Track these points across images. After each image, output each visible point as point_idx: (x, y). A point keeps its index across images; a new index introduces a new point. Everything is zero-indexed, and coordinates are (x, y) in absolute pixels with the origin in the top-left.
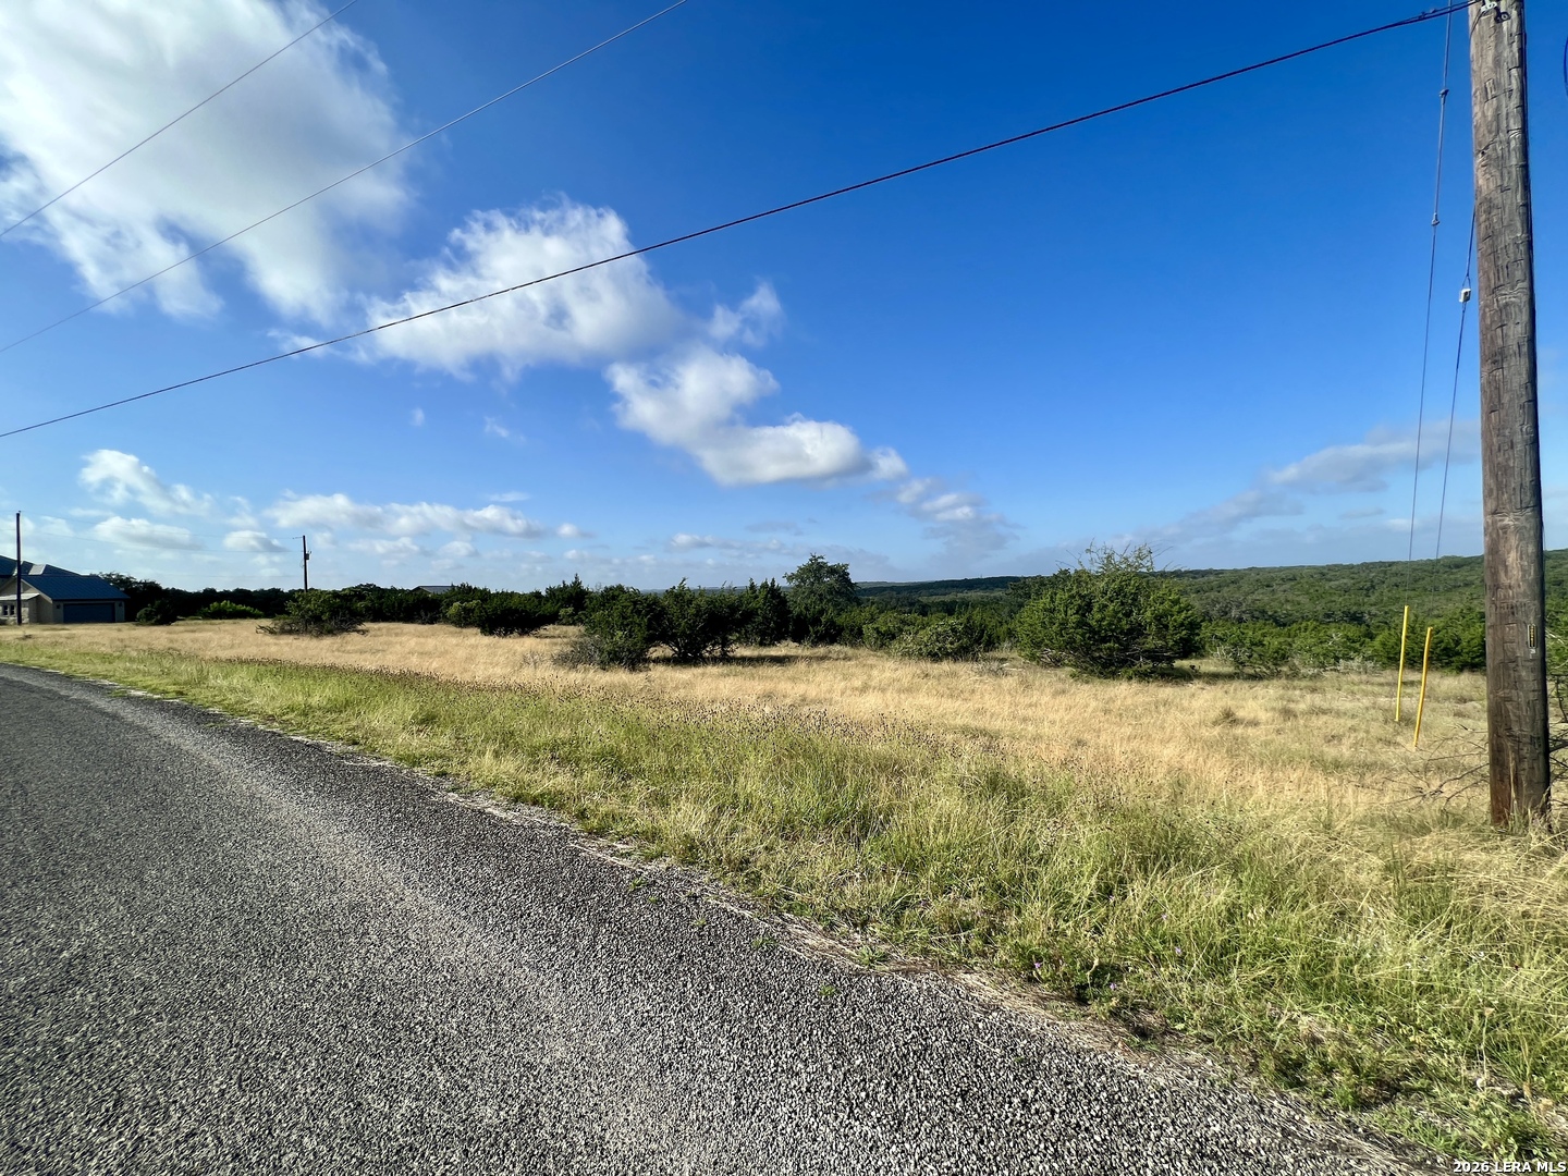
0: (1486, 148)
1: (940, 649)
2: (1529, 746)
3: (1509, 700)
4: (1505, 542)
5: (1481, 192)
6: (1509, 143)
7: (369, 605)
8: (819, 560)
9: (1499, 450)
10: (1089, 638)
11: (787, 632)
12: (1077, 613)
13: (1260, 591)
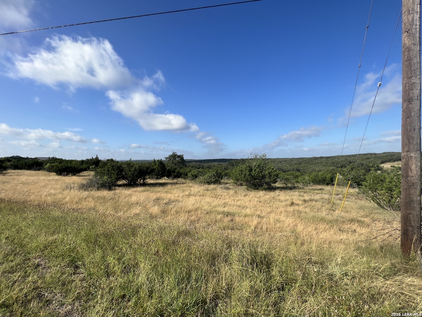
0: (409, 30)
1: (210, 181)
2: (417, 230)
3: (411, 214)
4: (411, 162)
5: (406, 45)
6: (416, 29)
7: (13, 164)
8: (175, 153)
9: (410, 131)
10: (252, 179)
11: (165, 175)
12: (249, 172)
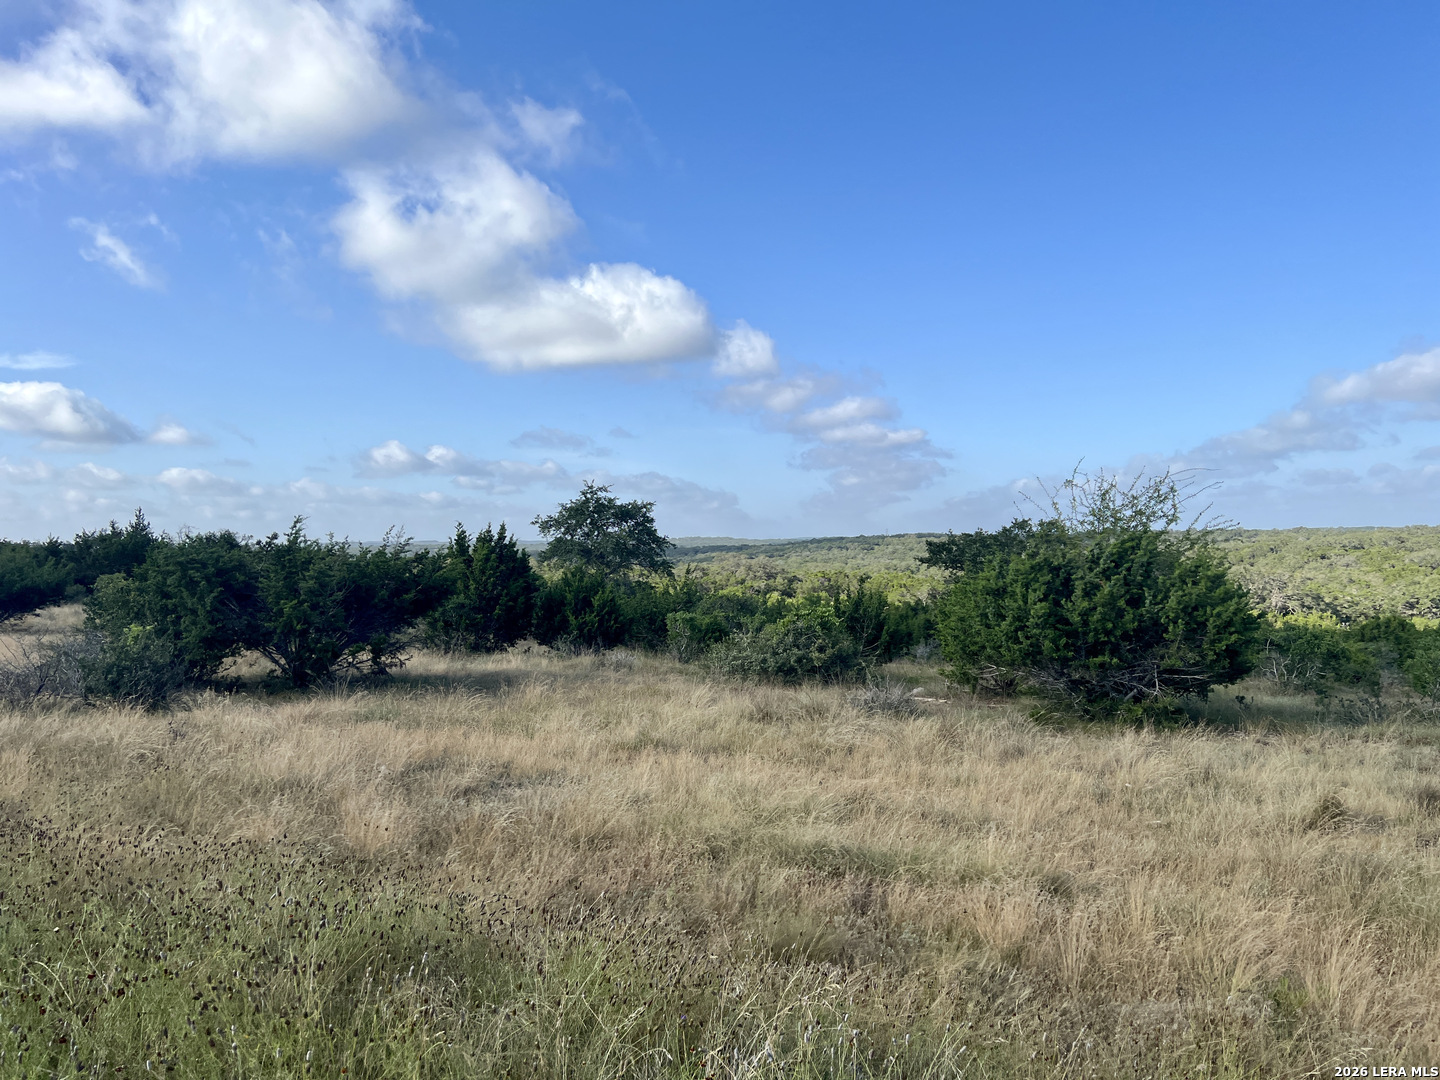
8: (600, 495)
10: (1066, 646)
12: (1045, 600)
13: (1313, 564)
